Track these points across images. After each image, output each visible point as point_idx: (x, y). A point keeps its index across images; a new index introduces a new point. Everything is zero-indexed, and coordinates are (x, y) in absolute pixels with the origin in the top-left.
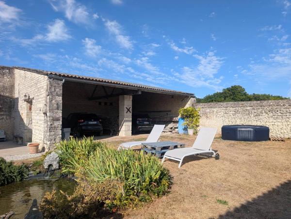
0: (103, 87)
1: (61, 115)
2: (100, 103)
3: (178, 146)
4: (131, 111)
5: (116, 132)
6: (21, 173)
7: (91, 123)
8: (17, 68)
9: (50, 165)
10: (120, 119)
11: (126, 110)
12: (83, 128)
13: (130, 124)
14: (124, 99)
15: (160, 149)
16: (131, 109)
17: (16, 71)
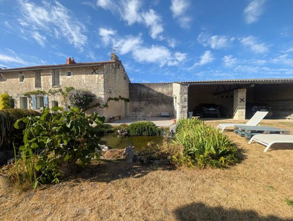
0: (223, 85)
1: (187, 105)
2: (222, 97)
3: (281, 133)
4: (245, 101)
5: (231, 116)
6: (159, 132)
7: (211, 109)
8: (176, 83)
9: (172, 131)
10: (234, 107)
11: (239, 100)
12: (205, 112)
13: (244, 111)
14: (237, 92)
15: (250, 132)
16: (245, 99)
17: (174, 84)
